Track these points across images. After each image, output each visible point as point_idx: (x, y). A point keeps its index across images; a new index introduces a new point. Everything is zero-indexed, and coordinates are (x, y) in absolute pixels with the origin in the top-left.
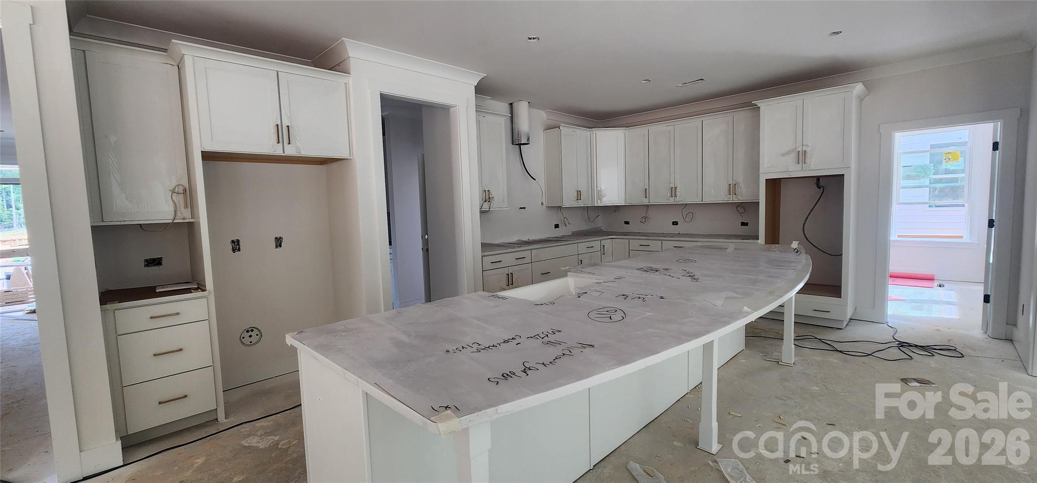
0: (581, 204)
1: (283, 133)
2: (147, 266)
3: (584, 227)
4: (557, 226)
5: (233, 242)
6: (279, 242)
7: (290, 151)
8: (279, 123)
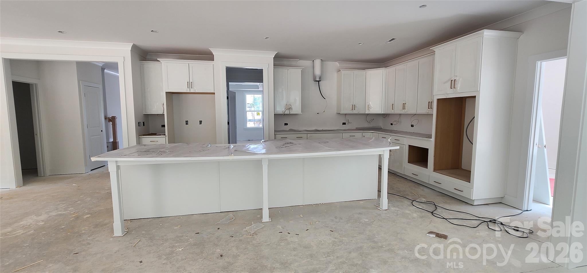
0: (355, 112)
1: (190, 84)
2: (162, 127)
3: (366, 125)
4: (344, 124)
5: (186, 121)
6: (201, 122)
7: (192, 91)
8: (189, 81)
